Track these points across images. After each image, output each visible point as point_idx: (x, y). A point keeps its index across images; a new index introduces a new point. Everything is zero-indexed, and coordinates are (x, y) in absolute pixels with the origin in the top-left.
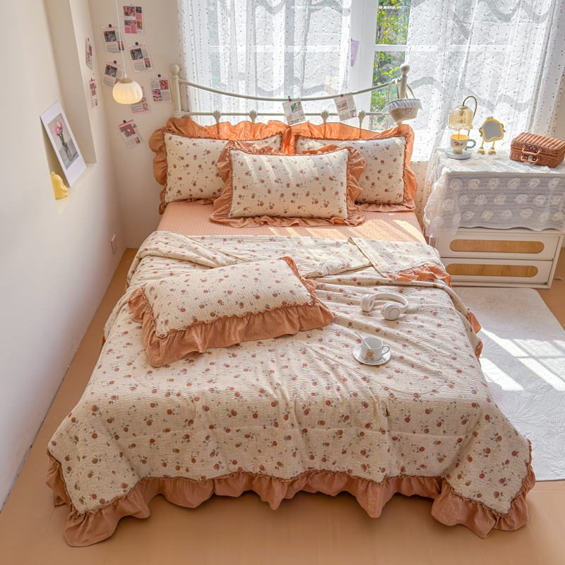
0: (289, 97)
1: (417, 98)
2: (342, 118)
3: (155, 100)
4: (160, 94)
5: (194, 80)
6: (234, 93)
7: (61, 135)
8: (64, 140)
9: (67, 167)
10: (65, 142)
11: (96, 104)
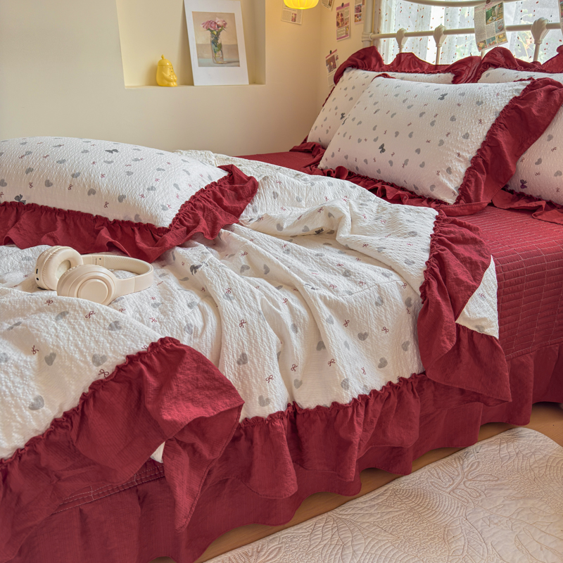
4: (360, 11)
7: (215, 33)
8: (217, 39)
9: (200, 65)
10: (219, 41)
11: (294, 20)
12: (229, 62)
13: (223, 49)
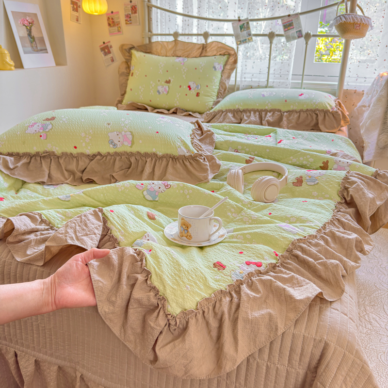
0: (239, 17)
1: (366, 15)
2: (289, 39)
3: (126, 24)
4: (130, 18)
5: (157, 3)
6: (190, 14)
7: (28, 28)
8: (31, 33)
9: (25, 53)
10: (32, 34)
11: (77, 20)
12: (41, 50)
13: (36, 40)
